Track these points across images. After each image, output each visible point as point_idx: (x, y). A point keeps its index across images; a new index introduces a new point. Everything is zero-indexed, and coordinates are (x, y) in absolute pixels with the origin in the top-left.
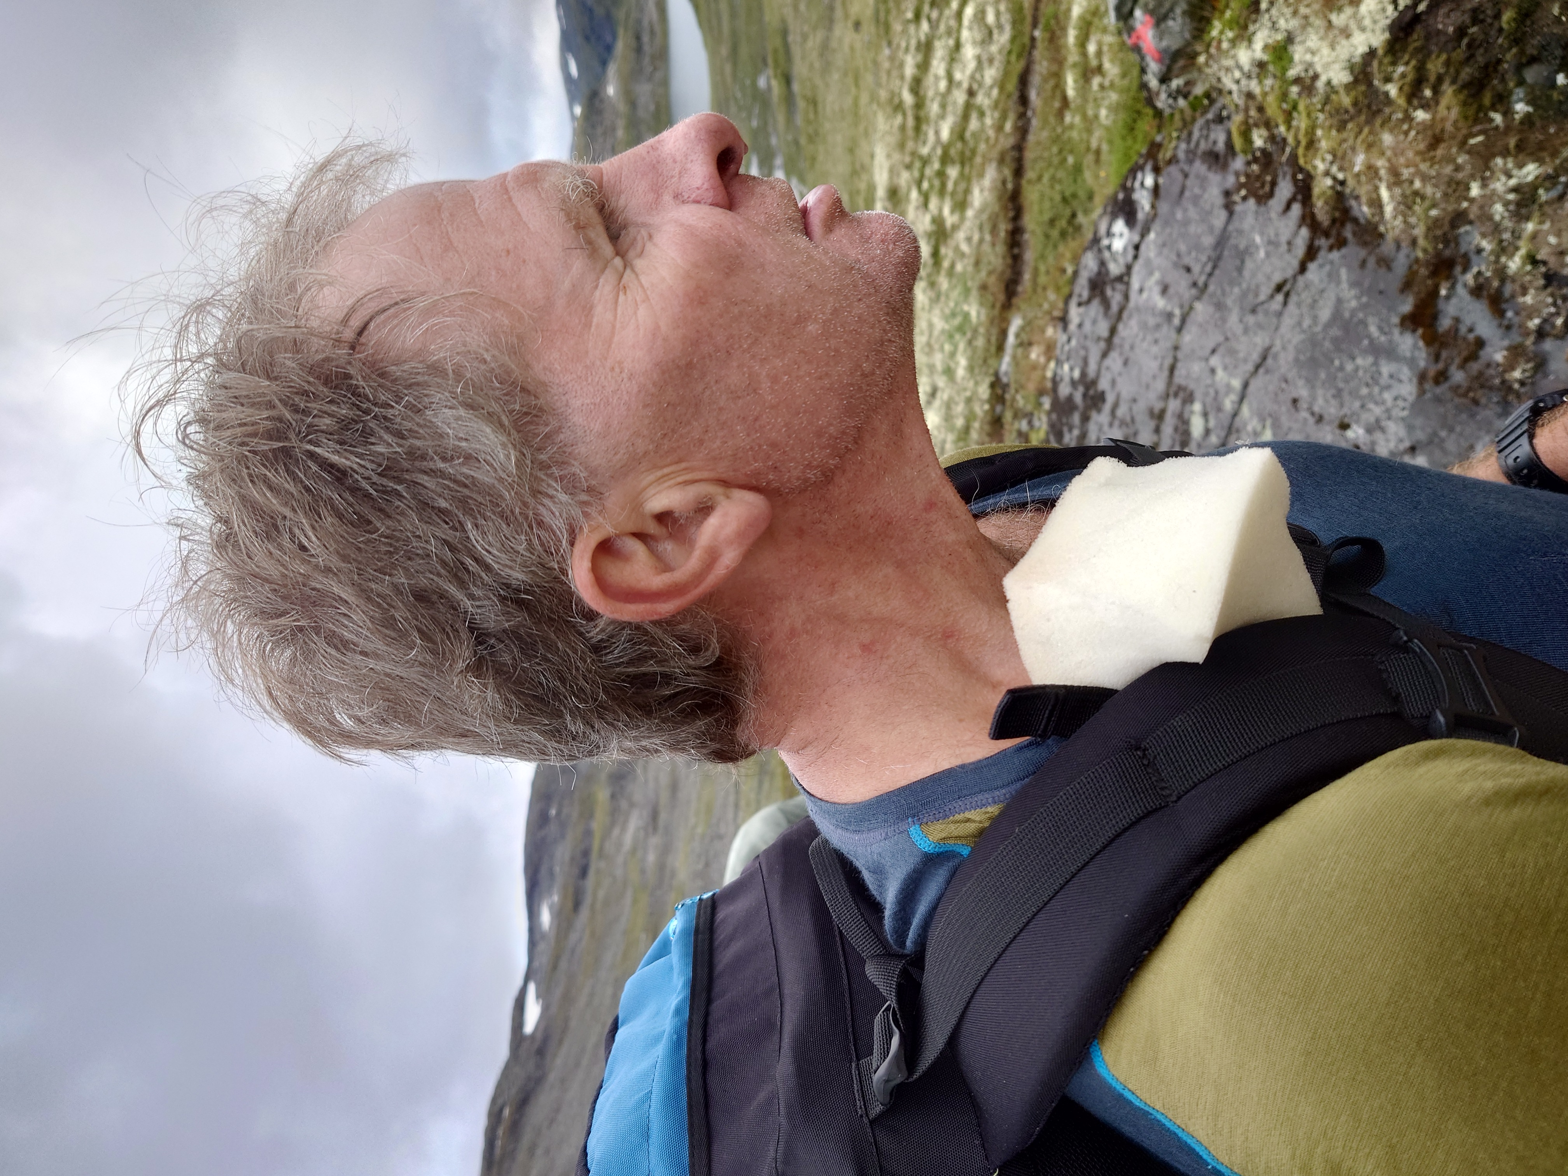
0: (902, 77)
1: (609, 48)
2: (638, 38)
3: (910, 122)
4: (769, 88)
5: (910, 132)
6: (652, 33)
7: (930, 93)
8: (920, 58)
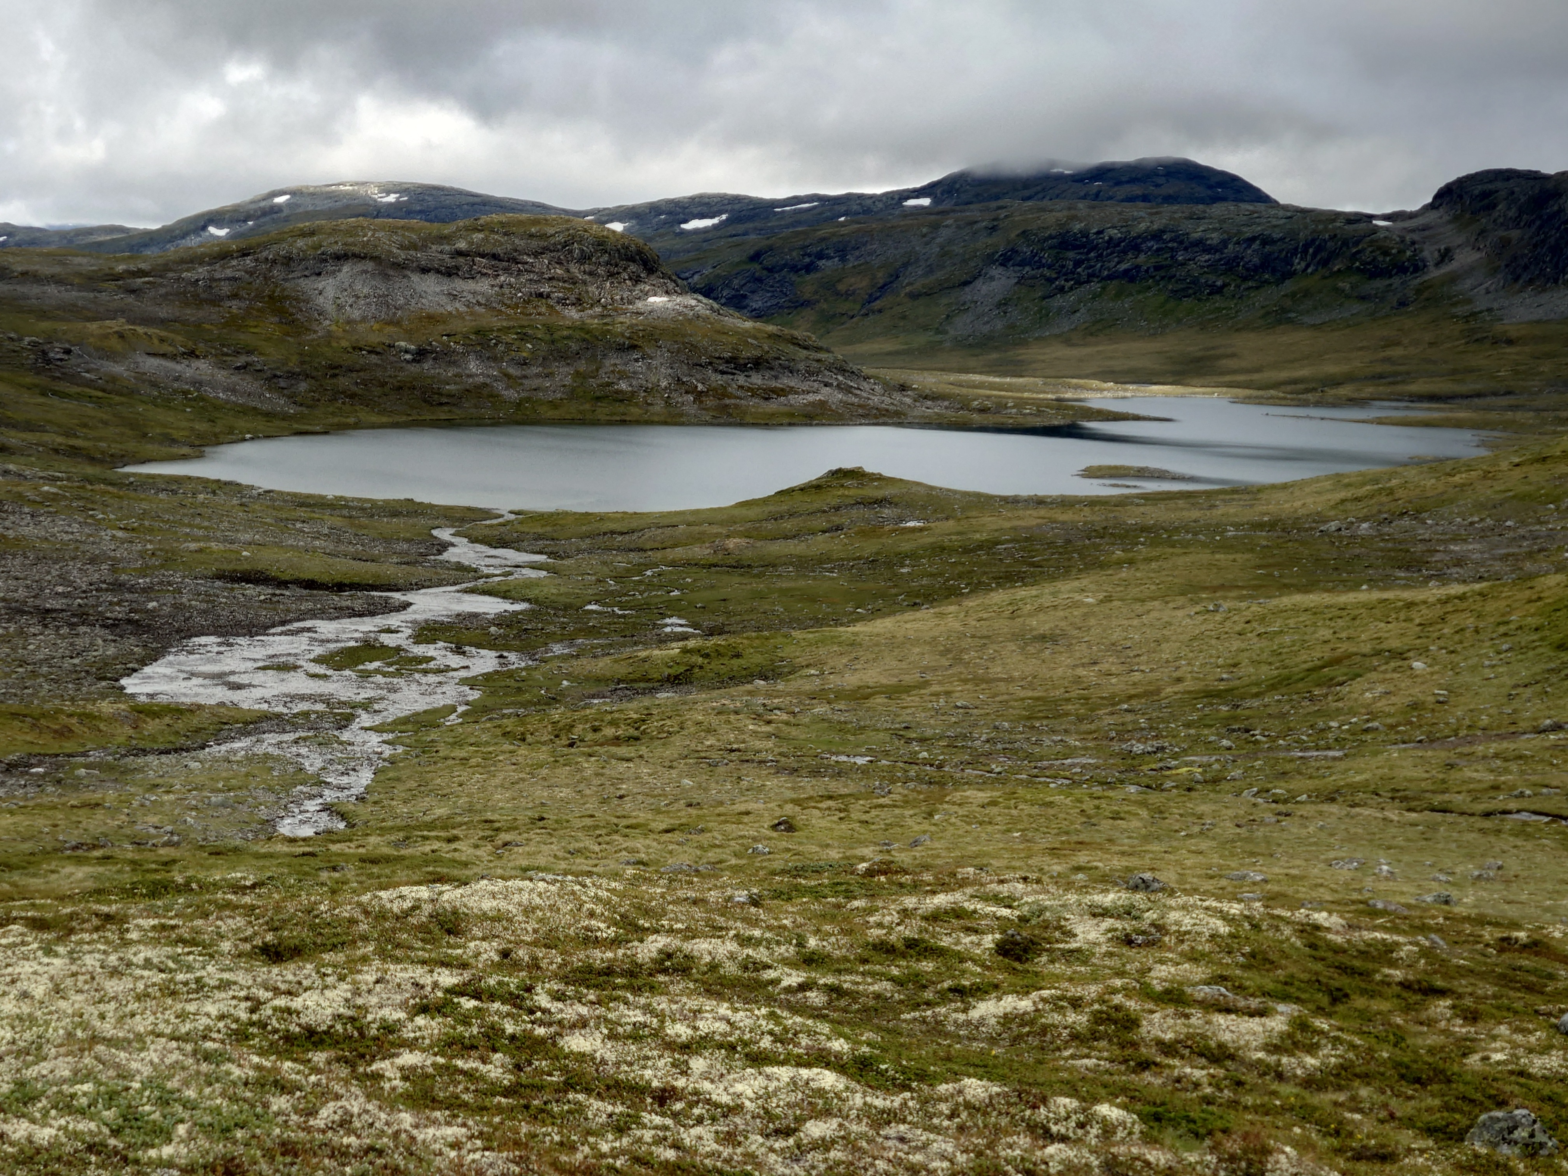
0: (690, 934)
1: (737, 302)
2: (758, 364)
3: (600, 957)
4: (663, 641)
5: (578, 958)
6: (768, 394)
7: (662, 1003)
8: (731, 969)
